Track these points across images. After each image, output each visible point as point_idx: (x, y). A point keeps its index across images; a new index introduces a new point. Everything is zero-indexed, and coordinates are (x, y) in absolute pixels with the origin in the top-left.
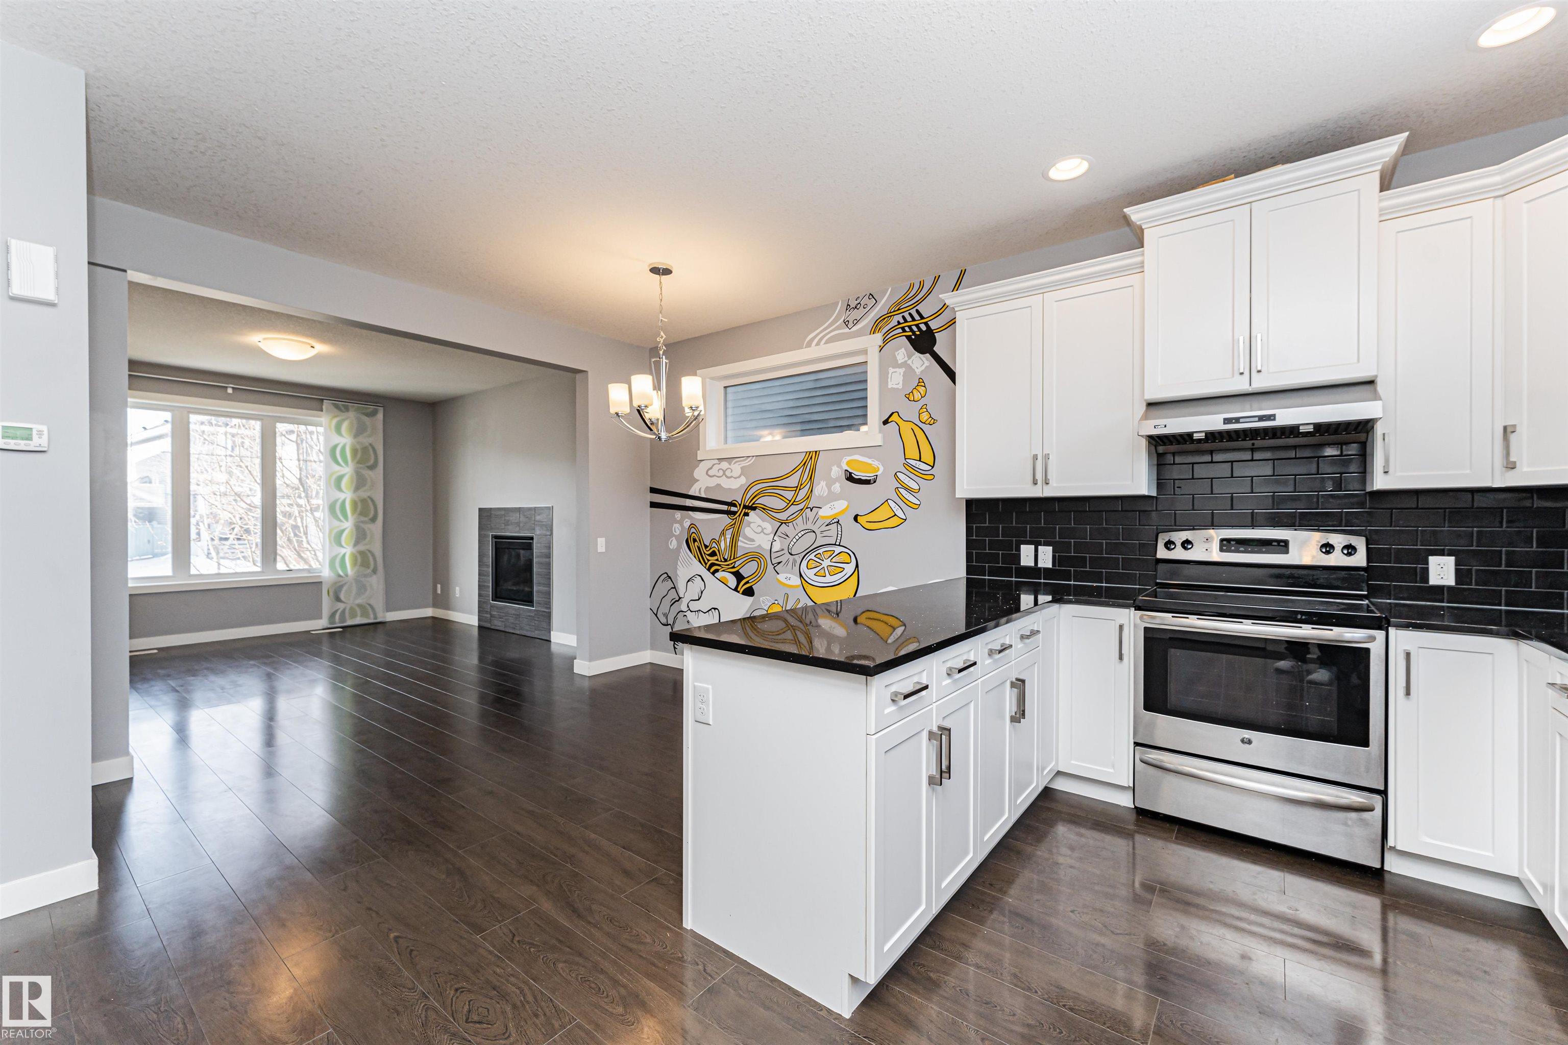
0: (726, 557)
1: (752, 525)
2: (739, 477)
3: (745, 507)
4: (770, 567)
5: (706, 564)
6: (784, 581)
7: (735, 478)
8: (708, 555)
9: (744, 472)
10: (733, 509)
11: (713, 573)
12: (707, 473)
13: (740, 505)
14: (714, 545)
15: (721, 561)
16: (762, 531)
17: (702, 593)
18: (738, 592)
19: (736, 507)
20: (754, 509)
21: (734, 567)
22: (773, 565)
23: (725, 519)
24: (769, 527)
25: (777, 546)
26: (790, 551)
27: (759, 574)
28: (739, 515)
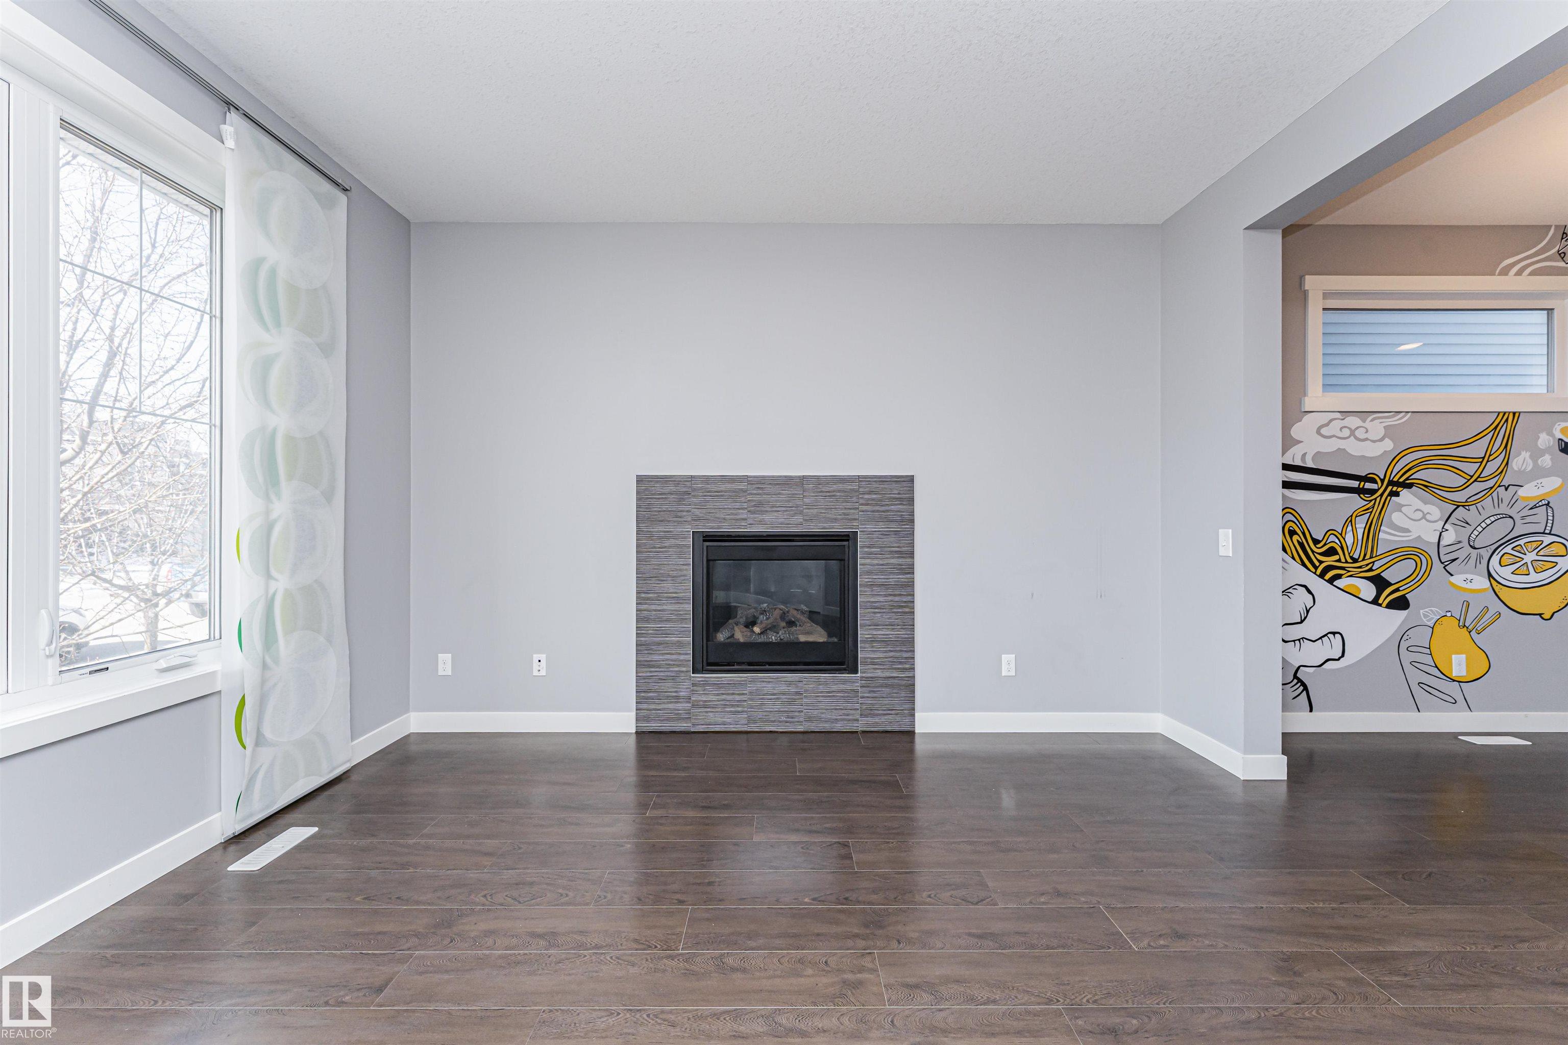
0: (1356, 556)
1: (1404, 509)
2: (1382, 440)
3: (1391, 483)
4: (1438, 566)
5: (1316, 568)
6: (1464, 585)
7: (1374, 441)
8: (1321, 554)
9: (1389, 432)
10: (1369, 486)
11: (1331, 581)
12: (1318, 432)
13: (1382, 481)
14: (1332, 538)
15: (1346, 562)
16: (1424, 517)
17: (1308, 612)
18: (1380, 605)
19: (1376, 482)
20: (1410, 486)
21: (1371, 570)
22: (1442, 563)
23: (1356, 502)
24: (1435, 511)
25: (1449, 537)
26: (1472, 544)
27: (1418, 578)
28: (1381, 495)
